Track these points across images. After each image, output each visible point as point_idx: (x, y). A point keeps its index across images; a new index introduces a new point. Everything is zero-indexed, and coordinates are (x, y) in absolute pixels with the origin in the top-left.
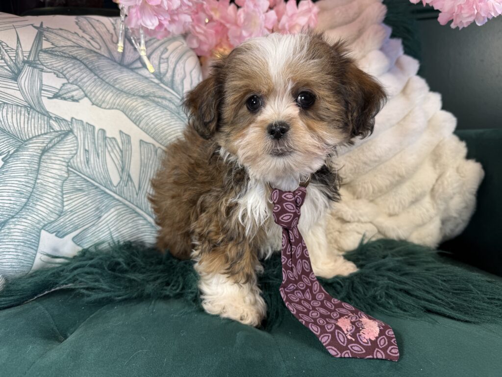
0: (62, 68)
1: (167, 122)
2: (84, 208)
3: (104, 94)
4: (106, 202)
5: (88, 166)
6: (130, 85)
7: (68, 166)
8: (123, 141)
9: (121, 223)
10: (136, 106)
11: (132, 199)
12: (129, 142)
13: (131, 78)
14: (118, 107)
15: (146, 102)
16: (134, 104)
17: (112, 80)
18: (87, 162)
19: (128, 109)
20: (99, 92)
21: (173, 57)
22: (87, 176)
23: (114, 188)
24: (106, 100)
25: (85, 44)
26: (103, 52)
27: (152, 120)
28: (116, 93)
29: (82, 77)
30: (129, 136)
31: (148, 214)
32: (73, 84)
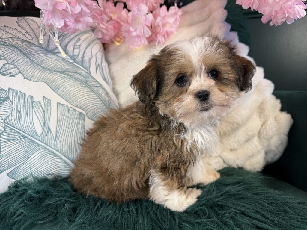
0: (4, 53)
1: (78, 89)
2: (16, 152)
3: (33, 71)
4: (33, 147)
5: (20, 122)
6: (52, 64)
7: (5, 122)
8: (45, 104)
9: (43, 162)
10: (56, 78)
11: (51, 144)
12: (50, 104)
13: (53, 59)
14: (43, 80)
15: (63, 75)
16: (54, 78)
17: (39, 61)
18: (19, 120)
19: (50, 81)
20: (30, 70)
21: (84, 45)
22: (19, 130)
23: (38, 137)
24: (34, 75)
25: (21, 36)
26: (34, 41)
27: (67, 88)
28: (41, 70)
29: (18, 59)
30: (49, 100)
31: (62, 154)
32: (11, 64)
